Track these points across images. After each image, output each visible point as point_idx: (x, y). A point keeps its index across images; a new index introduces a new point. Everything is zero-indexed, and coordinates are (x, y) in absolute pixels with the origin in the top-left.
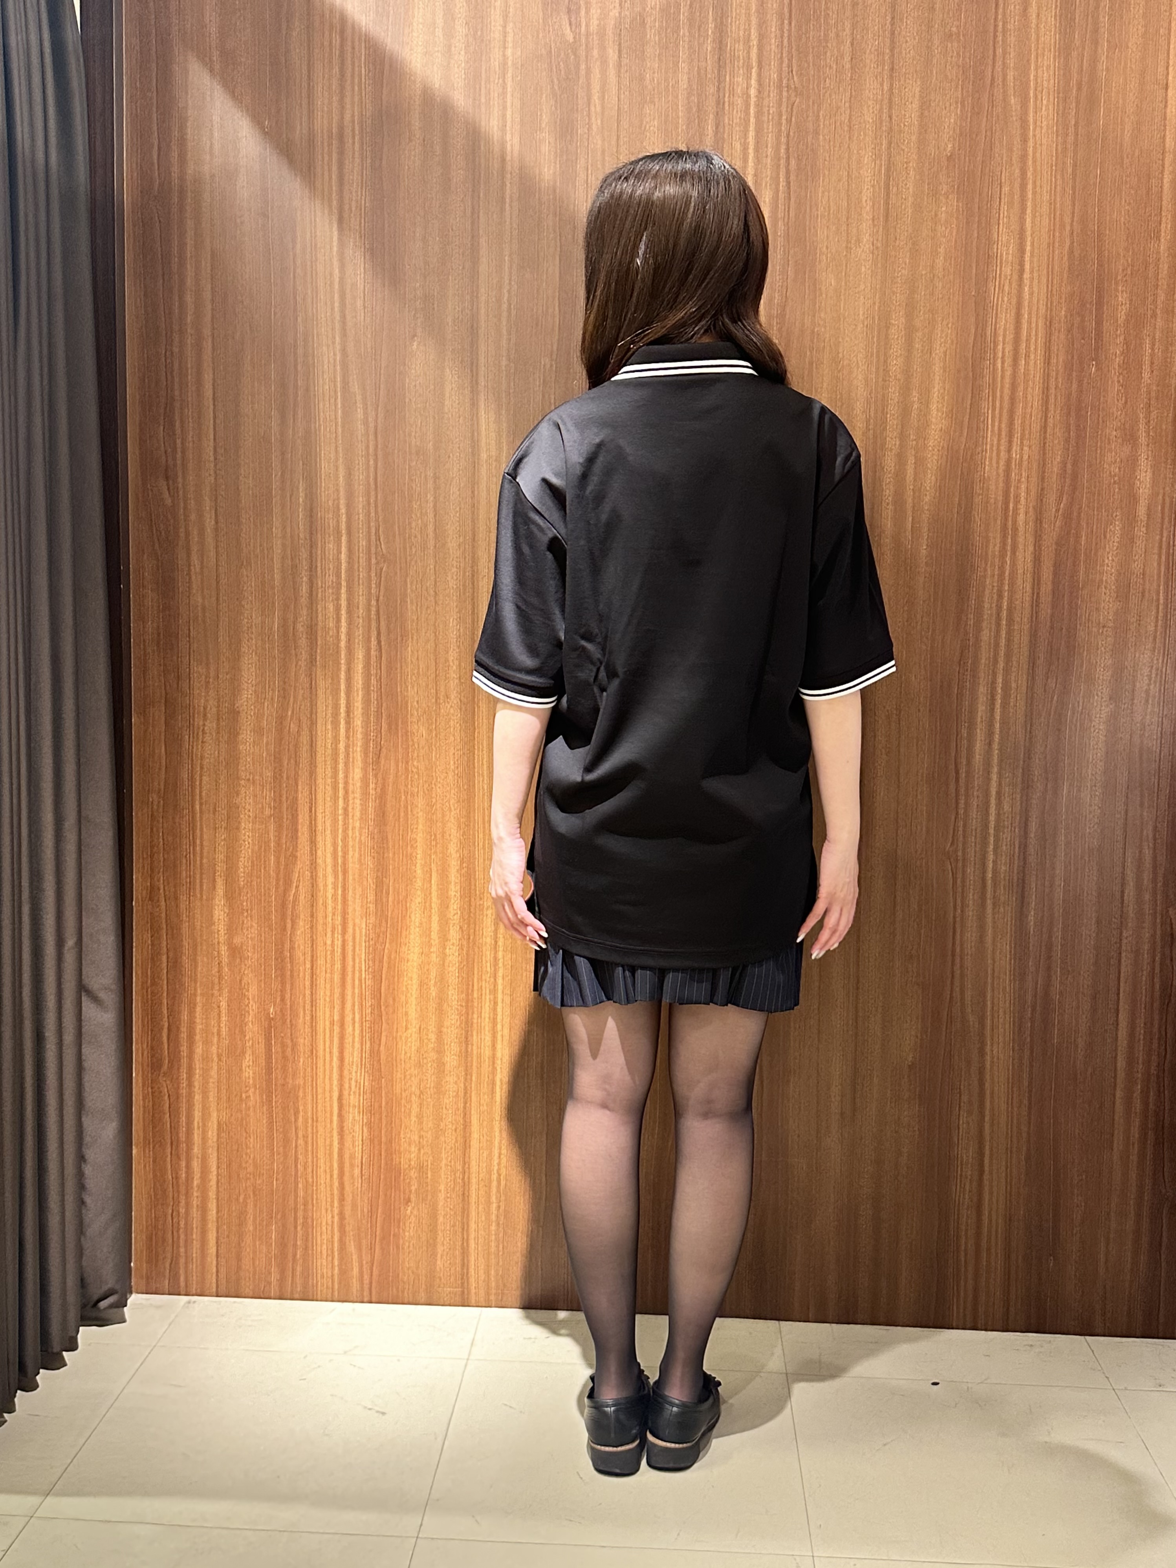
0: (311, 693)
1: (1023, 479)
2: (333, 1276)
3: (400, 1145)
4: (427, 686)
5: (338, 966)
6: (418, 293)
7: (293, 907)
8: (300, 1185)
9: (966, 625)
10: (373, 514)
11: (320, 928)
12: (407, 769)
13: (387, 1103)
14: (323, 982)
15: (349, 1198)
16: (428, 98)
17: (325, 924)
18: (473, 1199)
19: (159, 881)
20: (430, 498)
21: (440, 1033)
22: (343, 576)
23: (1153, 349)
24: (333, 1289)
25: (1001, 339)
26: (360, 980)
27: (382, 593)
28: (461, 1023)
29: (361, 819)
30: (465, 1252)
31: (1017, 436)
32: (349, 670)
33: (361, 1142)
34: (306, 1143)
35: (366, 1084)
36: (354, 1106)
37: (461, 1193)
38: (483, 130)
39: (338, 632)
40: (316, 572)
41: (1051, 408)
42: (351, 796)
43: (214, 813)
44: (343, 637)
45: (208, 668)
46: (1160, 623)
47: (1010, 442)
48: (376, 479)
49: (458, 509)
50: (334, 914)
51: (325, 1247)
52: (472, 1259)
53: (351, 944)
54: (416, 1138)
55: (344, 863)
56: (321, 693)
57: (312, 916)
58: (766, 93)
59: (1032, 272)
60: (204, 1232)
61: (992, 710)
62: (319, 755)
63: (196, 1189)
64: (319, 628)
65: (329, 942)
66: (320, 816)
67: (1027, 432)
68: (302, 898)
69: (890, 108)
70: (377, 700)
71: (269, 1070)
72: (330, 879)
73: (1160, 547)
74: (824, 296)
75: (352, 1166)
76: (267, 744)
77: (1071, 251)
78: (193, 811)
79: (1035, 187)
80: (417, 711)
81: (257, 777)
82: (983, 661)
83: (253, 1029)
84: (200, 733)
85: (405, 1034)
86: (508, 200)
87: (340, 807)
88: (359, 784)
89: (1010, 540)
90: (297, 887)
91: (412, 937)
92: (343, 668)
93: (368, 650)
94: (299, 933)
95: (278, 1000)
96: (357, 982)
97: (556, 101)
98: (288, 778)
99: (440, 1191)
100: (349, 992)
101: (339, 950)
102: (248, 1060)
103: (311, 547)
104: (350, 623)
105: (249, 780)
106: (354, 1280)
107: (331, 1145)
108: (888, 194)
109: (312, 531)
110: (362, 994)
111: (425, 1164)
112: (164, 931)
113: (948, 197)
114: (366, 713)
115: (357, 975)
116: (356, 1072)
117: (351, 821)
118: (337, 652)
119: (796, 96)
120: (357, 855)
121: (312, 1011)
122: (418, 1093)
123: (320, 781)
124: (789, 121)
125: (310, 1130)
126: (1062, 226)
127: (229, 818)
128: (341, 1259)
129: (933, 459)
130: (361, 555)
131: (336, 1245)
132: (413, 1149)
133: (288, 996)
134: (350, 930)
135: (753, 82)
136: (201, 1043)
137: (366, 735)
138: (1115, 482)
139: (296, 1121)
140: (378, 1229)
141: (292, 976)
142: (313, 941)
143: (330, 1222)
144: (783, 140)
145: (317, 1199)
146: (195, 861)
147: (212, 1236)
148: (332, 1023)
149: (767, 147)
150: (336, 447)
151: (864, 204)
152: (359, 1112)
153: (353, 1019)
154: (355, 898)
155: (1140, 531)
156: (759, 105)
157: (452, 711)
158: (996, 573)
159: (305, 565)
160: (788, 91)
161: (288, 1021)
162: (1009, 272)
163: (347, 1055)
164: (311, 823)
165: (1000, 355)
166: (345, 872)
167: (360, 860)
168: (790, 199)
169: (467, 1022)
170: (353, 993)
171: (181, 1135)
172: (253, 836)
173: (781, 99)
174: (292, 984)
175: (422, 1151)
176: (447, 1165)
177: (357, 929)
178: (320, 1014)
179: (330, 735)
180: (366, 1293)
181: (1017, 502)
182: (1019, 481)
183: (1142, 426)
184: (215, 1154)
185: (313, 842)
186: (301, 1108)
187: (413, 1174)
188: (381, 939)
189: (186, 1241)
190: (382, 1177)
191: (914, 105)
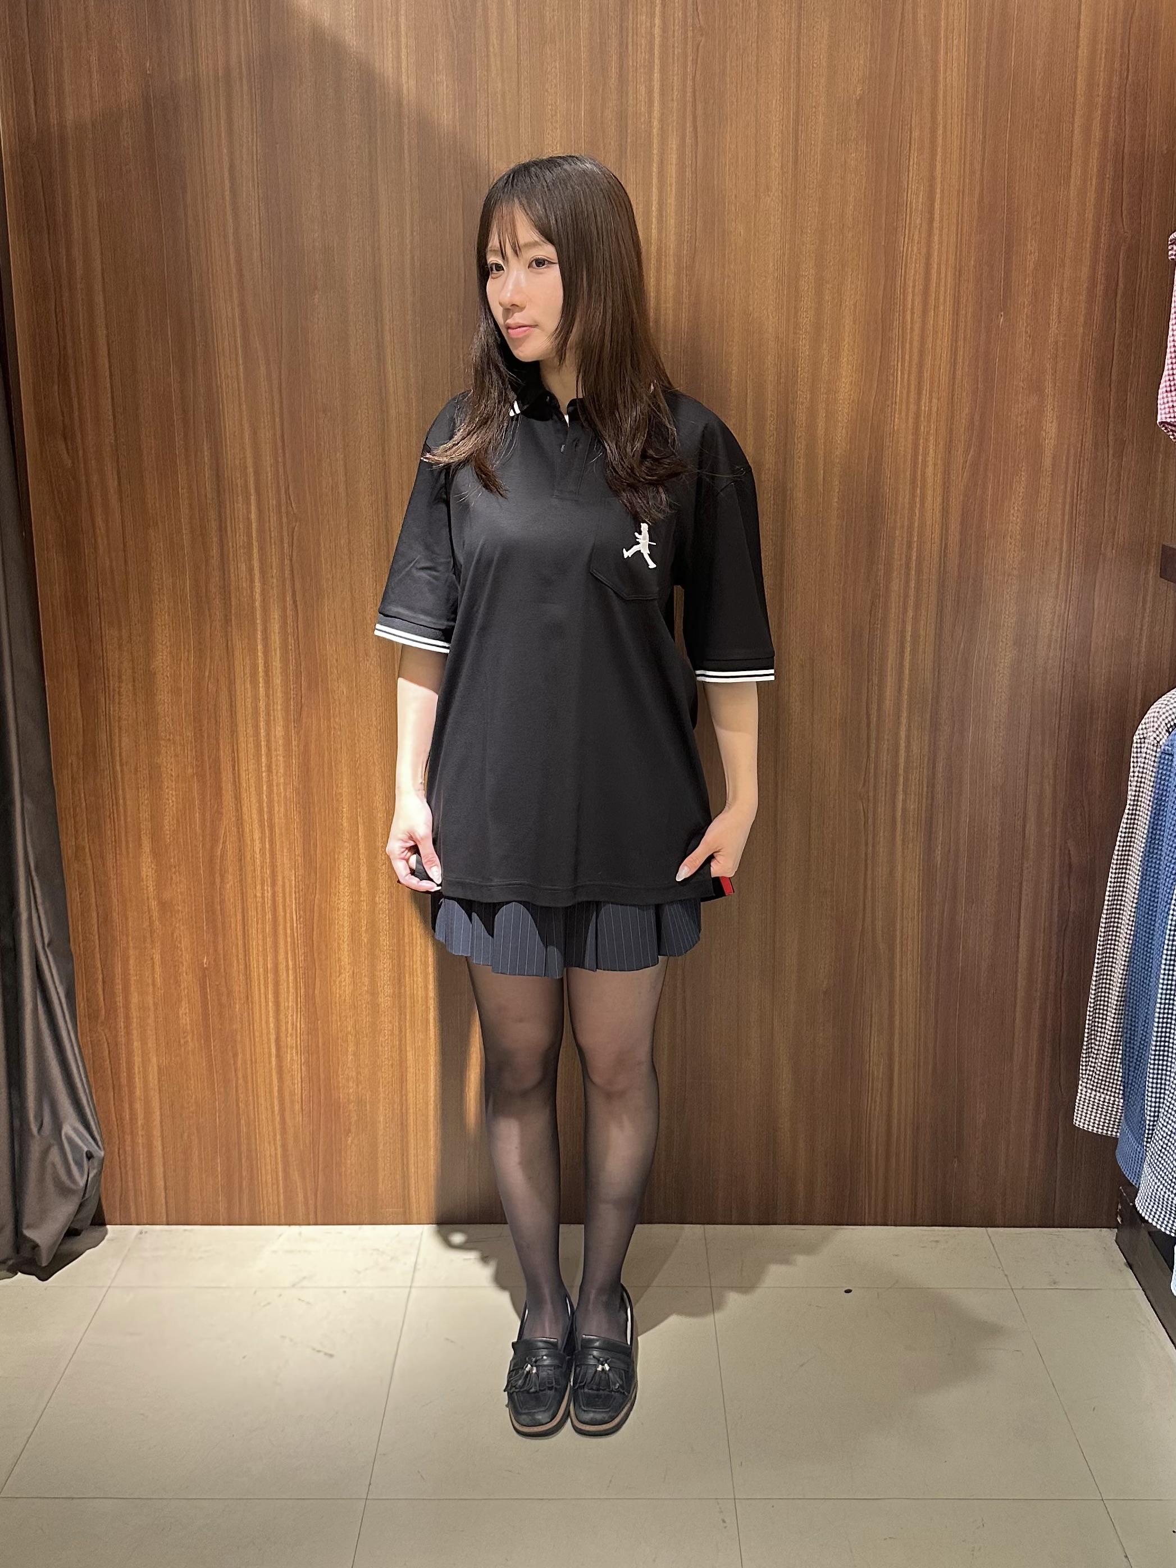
0: (228, 653)
1: (932, 432)
2: (279, 1202)
3: (339, 1083)
4: (346, 643)
5: (269, 916)
6: (317, 244)
7: (222, 861)
8: (243, 1122)
9: (876, 576)
10: (281, 470)
11: (249, 880)
12: (329, 727)
13: (324, 1044)
14: (254, 932)
15: (291, 1132)
16: (317, 35)
17: (254, 877)
18: (411, 1128)
19: (83, 840)
20: (340, 456)
21: (373, 977)
22: (254, 535)
23: (1061, 300)
24: (279, 1213)
25: (910, 290)
26: (292, 929)
27: (295, 554)
28: (393, 966)
29: (285, 774)
30: (405, 1176)
31: (926, 387)
32: (265, 631)
33: (300, 1080)
34: (246, 1082)
35: (302, 1026)
36: (292, 1048)
37: (399, 1123)
38: (377, 71)
39: (252, 592)
40: (226, 531)
41: (960, 360)
42: (274, 753)
43: (136, 773)
44: (258, 596)
45: (120, 630)
46: (1063, 570)
47: (919, 393)
48: (283, 436)
49: (369, 466)
50: (262, 867)
51: (269, 1176)
52: (413, 1181)
53: (281, 895)
54: (354, 1074)
55: (271, 819)
56: (237, 653)
57: (241, 870)
58: (671, 33)
59: (941, 221)
60: (151, 1168)
61: (902, 657)
62: (239, 715)
63: (140, 1128)
64: (232, 588)
65: (259, 895)
66: (243, 775)
67: (936, 384)
68: (230, 853)
69: (798, 48)
70: (296, 659)
71: (206, 1016)
72: (257, 836)
73: (1065, 497)
74: (733, 245)
75: (292, 1102)
76: (186, 704)
77: (981, 200)
78: (115, 773)
79: (945, 132)
80: (337, 668)
81: (178, 738)
82: (893, 610)
83: (187, 979)
84: (117, 696)
85: (338, 979)
86: (406, 147)
87: (263, 765)
88: (281, 742)
89: (918, 492)
90: (224, 842)
91: (342, 887)
92: (259, 627)
93: (284, 609)
94: (228, 886)
95: (211, 951)
96: (289, 931)
97: (453, 41)
98: (209, 736)
99: (380, 1122)
100: (282, 942)
101: (270, 902)
102: (184, 1009)
103: (220, 506)
104: (264, 582)
105: (169, 740)
106: (300, 1206)
107: (271, 1084)
108: (797, 139)
109: (219, 491)
110: (294, 943)
111: (364, 1098)
112: (93, 888)
113: (857, 143)
114: (285, 672)
115: (288, 925)
116: (292, 1016)
117: (275, 777)
118: (252, 612)
119: (702, 35)
120: (282, 810)
121: (245, 960)
122: (353, 1032)
123: (241, 739)
124: (695, 61)
125: (249, 1070)
126: (973, 172)
127: (151, 778)
128: (286, 1187)
129: (844, 412)
130: (272, 514)
131: (280, 1174)
132: (351, 1084)
133: (221, 947)
134: (280, 883)
135: (657, 21)
136: (136, 994)
137: (286, 693)
138: (1021, 432)
139: (235, 1063)
140: (321, 1159)
141: (224, 929)
142: (242, 894)
143: (273, 1154)
144: (689, 83)
145: (259, 1133)
146: (119, 820)
147: (159, 1171)
148: (266, 971)
149: (673, 90)
150: (240, 405)
151: (773, 152)
152: (297, 1053)
153: (287, 966)
154: (283, 852)
155: (1046, 481)
156: (664, 45)
157: (372, 667)
158: (906, 524)
159: (214, 525)
160: (693, 31)
161: (222, 970)
162: (918, 221)
163: (281, 1000)
164: (235, 781)
165: (910, 306)
166: (272, 827)
167: (286, 815)
168: (697, 145)
169: (399, 965)
170: (286, 942)
171: (122, 1080)
172: (176, 795)
173: (686, 39)
174: (224, 936)
175: (360, 1087)
176: (385, 1099)
177: (287, 881)
178: (254, 964)
179: (249, 695)
180: (312, 1216)
181: (926, 454)
182: (928, 433)
183: (1048, 377)
184: (157, 1096)
185: (238, 798)
186: (239, 1051)
187: (352, 1107)
188: (311, 890)
189: (134, 1177)
190: (322, 1111)
191: (822, 46)
